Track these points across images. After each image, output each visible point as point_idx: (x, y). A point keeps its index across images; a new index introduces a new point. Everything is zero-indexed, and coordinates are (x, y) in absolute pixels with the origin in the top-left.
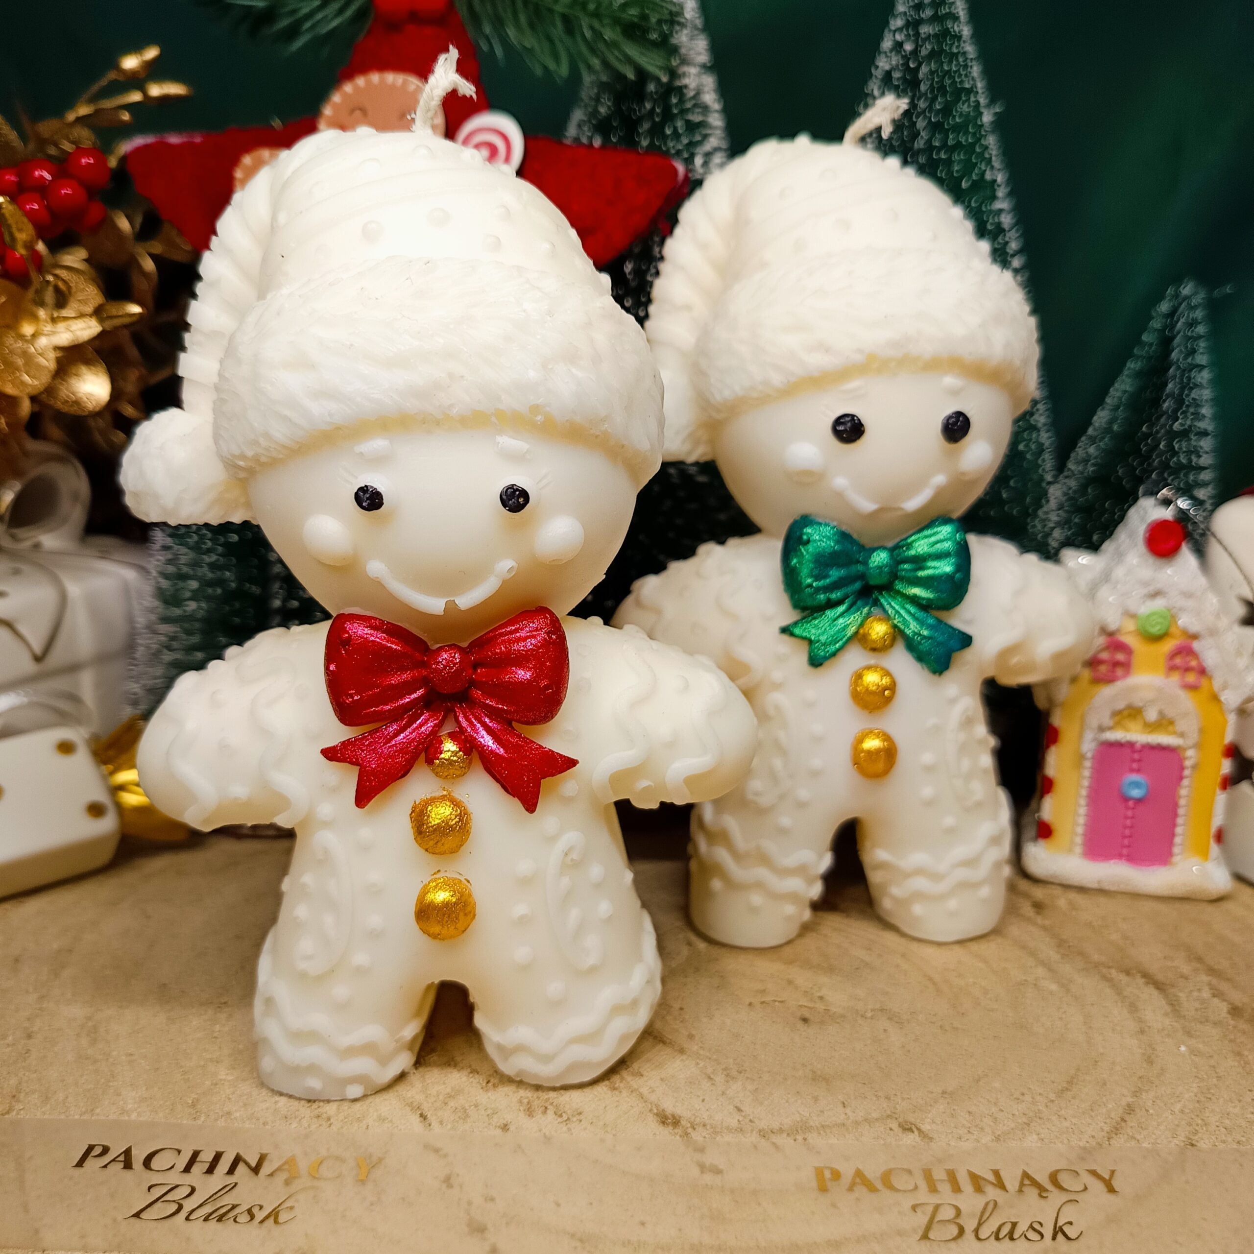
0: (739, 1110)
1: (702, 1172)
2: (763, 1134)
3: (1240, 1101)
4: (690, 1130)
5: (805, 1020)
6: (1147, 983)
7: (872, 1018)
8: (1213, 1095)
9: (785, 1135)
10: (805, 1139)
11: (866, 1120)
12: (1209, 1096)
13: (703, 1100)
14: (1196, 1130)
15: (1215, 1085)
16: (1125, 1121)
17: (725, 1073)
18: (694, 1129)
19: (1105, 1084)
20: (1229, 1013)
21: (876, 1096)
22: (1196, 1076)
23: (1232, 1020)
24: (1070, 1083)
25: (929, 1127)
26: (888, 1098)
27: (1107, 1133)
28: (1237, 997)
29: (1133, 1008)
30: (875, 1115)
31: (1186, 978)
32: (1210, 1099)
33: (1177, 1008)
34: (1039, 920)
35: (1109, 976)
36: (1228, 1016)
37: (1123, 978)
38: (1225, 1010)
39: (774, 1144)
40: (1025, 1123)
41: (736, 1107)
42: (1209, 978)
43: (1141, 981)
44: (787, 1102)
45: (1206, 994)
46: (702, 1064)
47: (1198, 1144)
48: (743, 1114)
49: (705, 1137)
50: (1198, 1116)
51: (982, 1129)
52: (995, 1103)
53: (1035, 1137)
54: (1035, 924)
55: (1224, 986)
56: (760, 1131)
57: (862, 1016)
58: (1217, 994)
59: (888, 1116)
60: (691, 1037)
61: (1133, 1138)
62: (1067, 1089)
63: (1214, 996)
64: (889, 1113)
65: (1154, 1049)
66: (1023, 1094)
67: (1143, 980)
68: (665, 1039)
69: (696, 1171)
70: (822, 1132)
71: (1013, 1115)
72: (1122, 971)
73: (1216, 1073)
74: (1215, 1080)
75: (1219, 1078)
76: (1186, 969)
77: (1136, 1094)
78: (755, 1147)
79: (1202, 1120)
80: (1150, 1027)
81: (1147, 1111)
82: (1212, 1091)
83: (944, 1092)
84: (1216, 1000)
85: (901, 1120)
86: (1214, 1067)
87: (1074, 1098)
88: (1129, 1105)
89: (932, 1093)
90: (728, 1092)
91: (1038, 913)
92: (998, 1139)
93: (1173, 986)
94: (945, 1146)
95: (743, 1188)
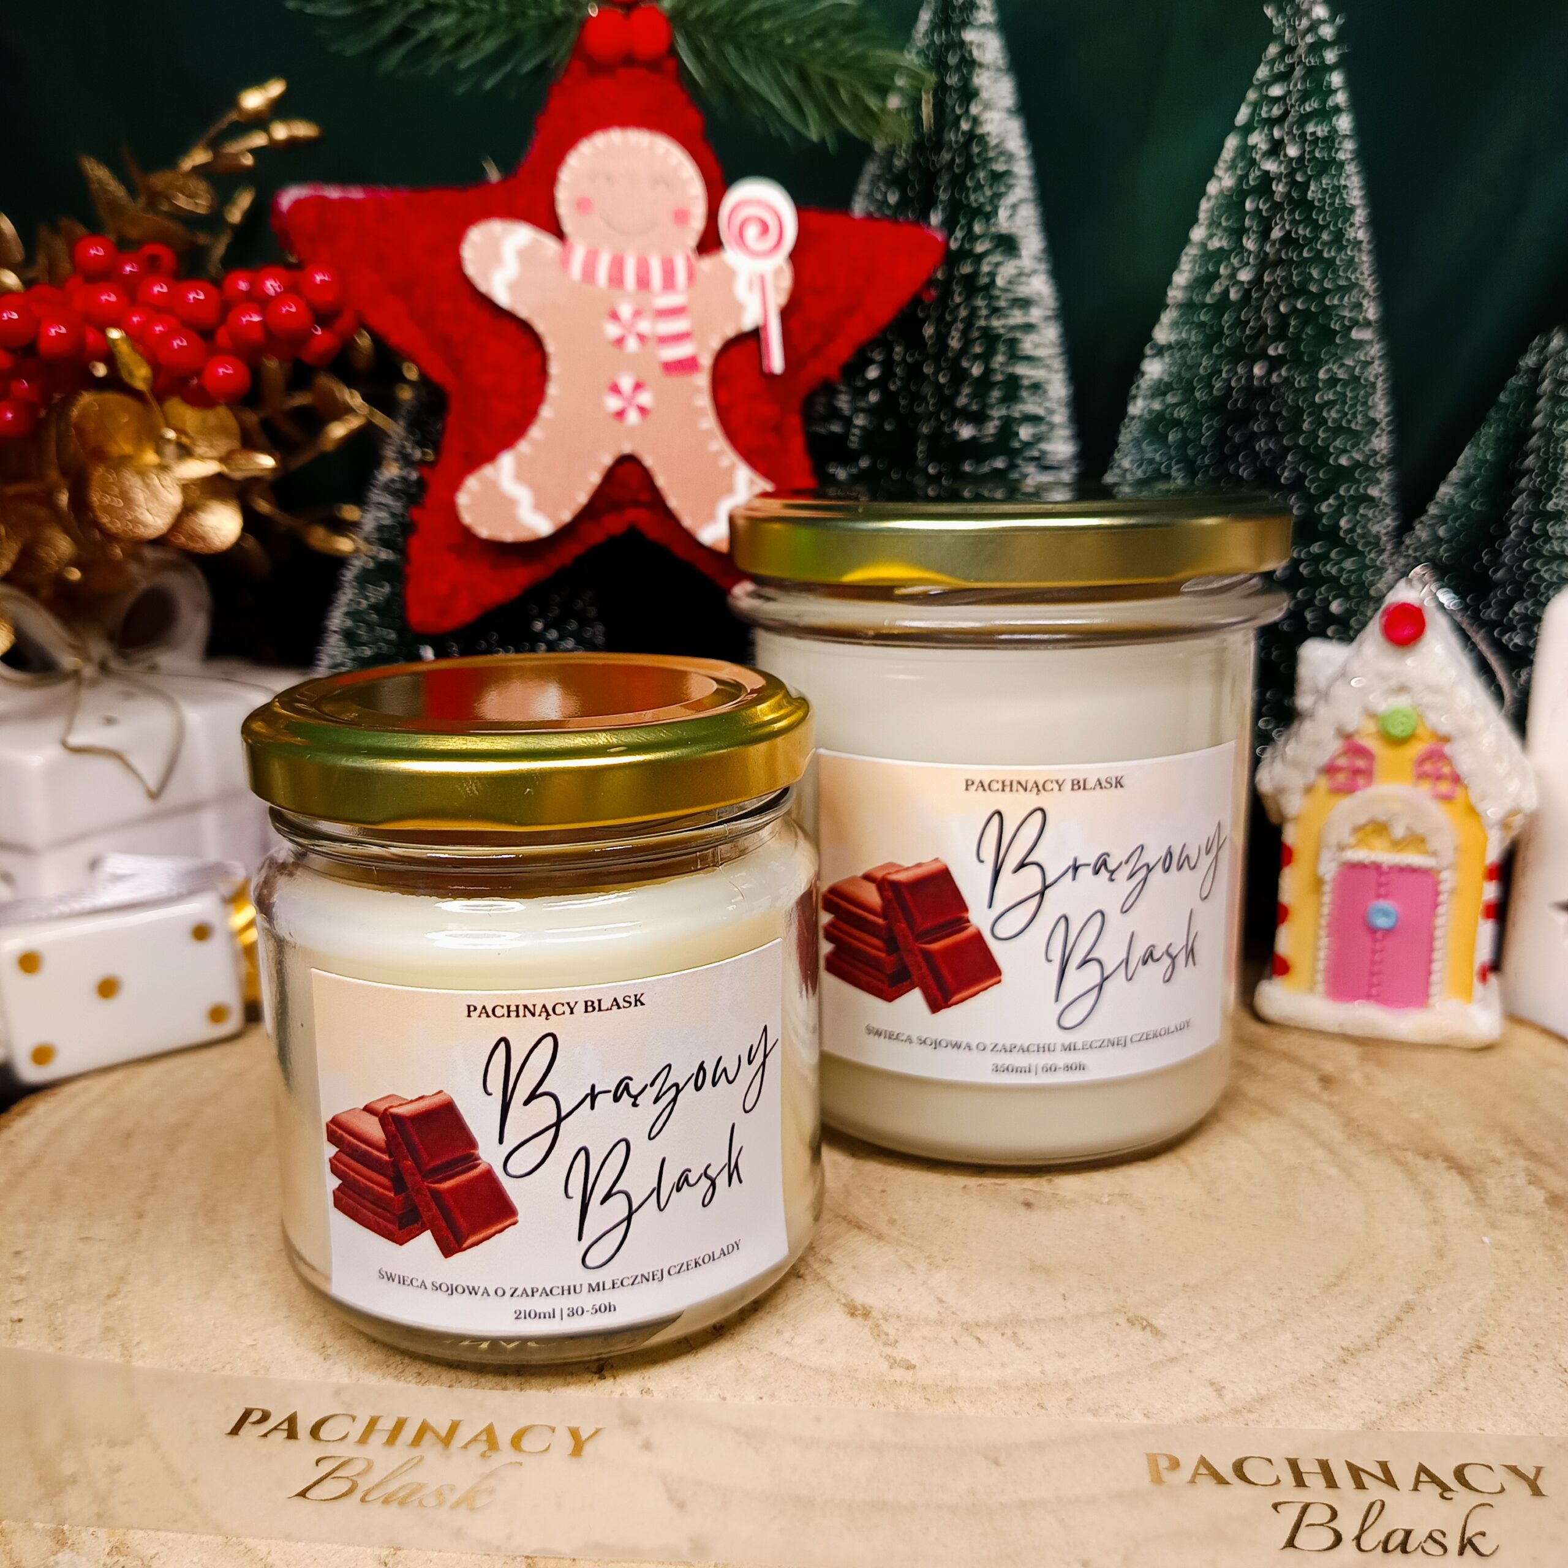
0: (941, 1301)
1: (891, 1367)
2: (966, 1327)
3: (1544, 1300)
4: (881, 1322)
5: (1028, 1205)
6: (1450, 1168)
7: (1108, 1203)
8: (1512, 1293)
9: (992, 1329)
10: (1014, 1333)
11: (1088, 1314)
12: (1508, 1294)
13: (900, 1290)
14: (1486, 1332)
15: (1517, 1282)
16: (1401, 1320)
17: (928, 1261)
18: (887, 1320)
19: (1381, 1279)
20: (1546, 1201)
21: (1104, 1288)
22: (1495, 1272)
23: (1549, 1210)
24: (1340, 1277)
25: (1162, 1323)
26: (1118, 1291)
27: (1378, 1332)
28: (1558, 1184)
29: (1428, 1195)
30: (1100, 1309)
31: (1499, 1163)
32: (1509, 1297)
33: (1483, 1196)
34: (1325, 1096)
35: (1403, 1159)
36: (1545, 1205)
37: (1420, 1162)
38: (1542, 1199)
39: (978, 1339)
40: (1280, 1321)
41: (938, 1298)
42: (1527, 1163)
43: (1441, 1165)
44: (998, 1293)
45: (1521, 1180)
46: (902, 1251)
47: (1487, 1347)
48: (945, 1305)
49: (898, 1329)
50: (1490, 1315)
51: (1227, 1326)
52: (1245, 1298)
53: (1289, 1336)
54: (1319, 1100)
55: (1545, 1173)
56: (963, 1324)
57: (1097, 1201)
58: (1534, 1180)
59: (1117, 1311)
60: (892, 1222)
61: (1408, 1338)
62: (1335, 1285)
63: (1530, 1183)
64: (1117, 1306)
65: (1446, 1241)
66: (1281, 1289)
67: (1445, 1164)
68: (861, 1224)
69: (884, 1366)
70: (1035, 1326)
71: (1266, 1311)
72: (1419, 1154)
73: (1520, 1269)
74: (1517, 1277)
75: (1523, 1274)
76: (1500, 1152)
77: (1418, 1290)
78: (956, 1342)
79: (1496, 1320)
80: (1445, 1217)
81: (1429, 1310)
82: (1512, 1289)
83: (1184, 1286)
84: (1532, 1188)
85: (1130, 1315)
86: (1518, 1262)
87: (1341, 1294)
88: (1407, 1303)
89: (1171, 1285)
90: (929, 1282)
91: (1325, 1088)
92: (1244, 1337)
93: (1480, 1171)
94: (1179, 1344)
95: (937, 1385)
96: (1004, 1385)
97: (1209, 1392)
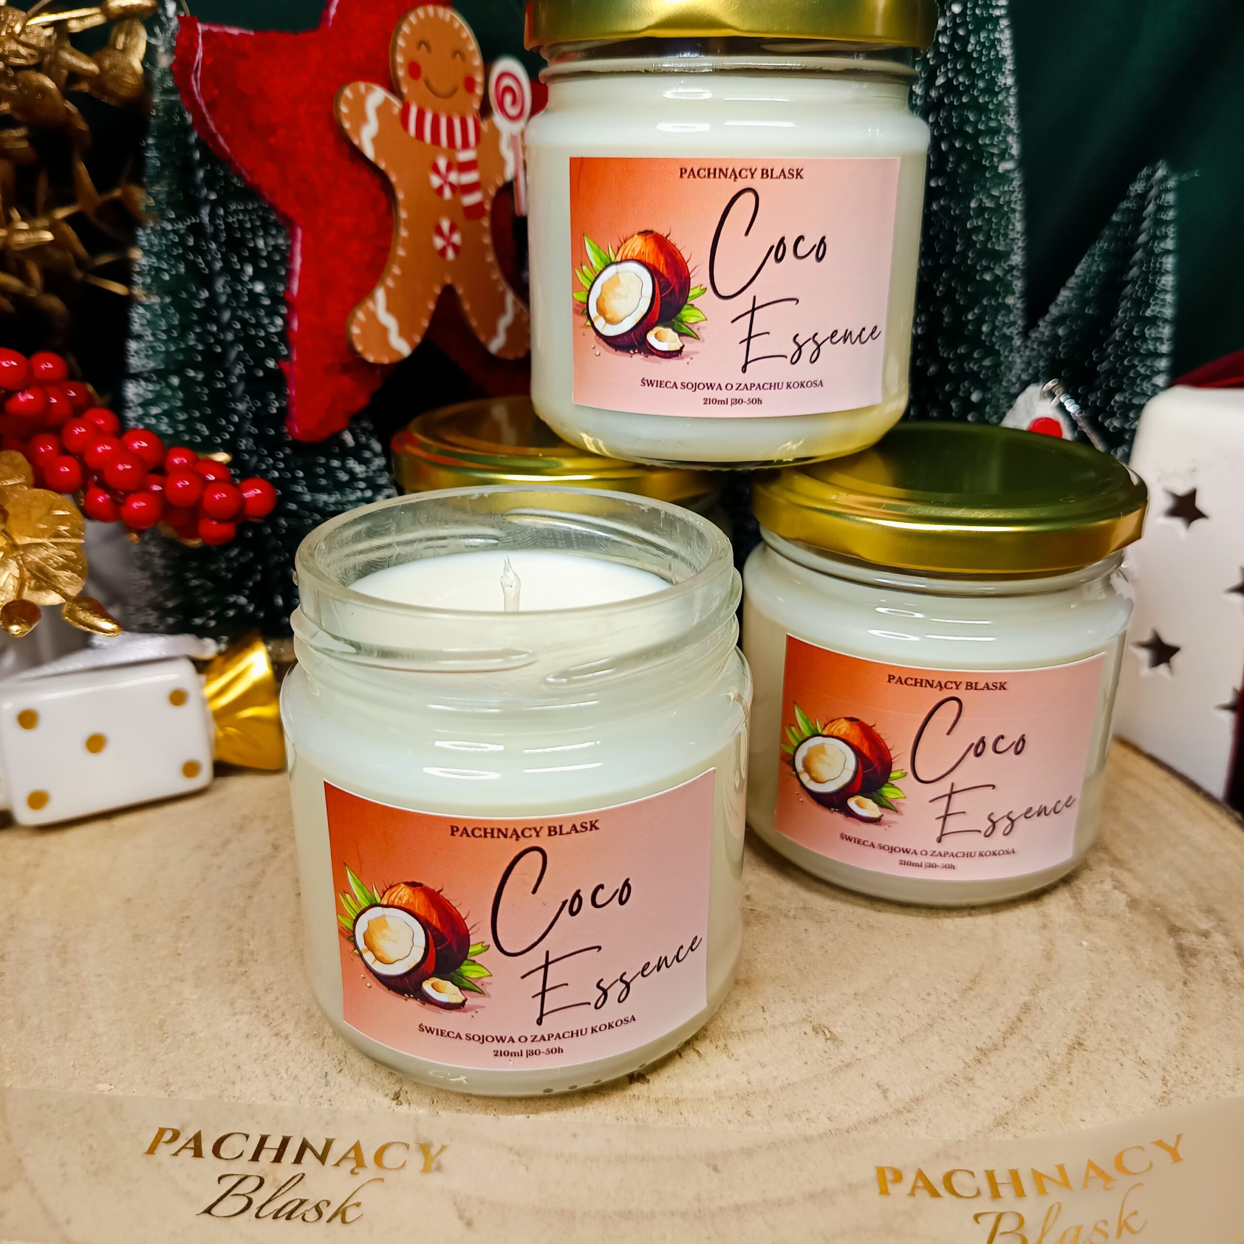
3: (1127, 997)
8: (1103, 991)
9: (707, 1042)
11: (782, 1025)
12: (1100, 993)
14: (1085, 1029)
15: (1107, 981)
16: (1021, 1020)
19: (1005, 982)
20: (1127, 905)
21: (794, 999)
22: (1090, 973)
23: (1129, 913)
24: (974, 982)
25: (839, 1030)
26: (804, 1001)
27: (1003, 1033)
28: (1136, 888)
30: (791, 1019)
31: (1091, 870)
32: (1101, 996)
33: (1080, 901)
36: (1127, 909)
38: (1124, 902)
39: (697, 1052)
40: (929, 1024)
42: (1113, 869)
45: (1108, 885)
47: (1085, 1043)
50: (1087, 1014)
51: (889, 1031)
52: (903, 1004)
53: (937, 1038)
55: (1125, 877)
57: (786, 916)
58: (1119, 886)
59: (804, 1020)
61: (1027, 1037)
62: (970, 989)
63: (1115, 888)
64: (805, 1016)
65: (1053, 945)
66: (929, 994)
70: (742, 1038)
73: (1109, 969)
74: (1107, 977)
75: (1111, 974)
77: (1033, 992)
79: (1091, 1017)
80: (1051, 922)
81: (1042, 1009)
82: (1103, 988)
83: (855, 994)
84: (1116, 892)
85: (814, 1023)
86: (1107, 963)
87: (975, 997)
88: (1025, 1004)
89: (845, 995)
92: (903, 1041)
93: (1077, 878)
94: (854, 1049)
95: (667, 1098)
96: (718, 1095)
97: (876, 1094)
